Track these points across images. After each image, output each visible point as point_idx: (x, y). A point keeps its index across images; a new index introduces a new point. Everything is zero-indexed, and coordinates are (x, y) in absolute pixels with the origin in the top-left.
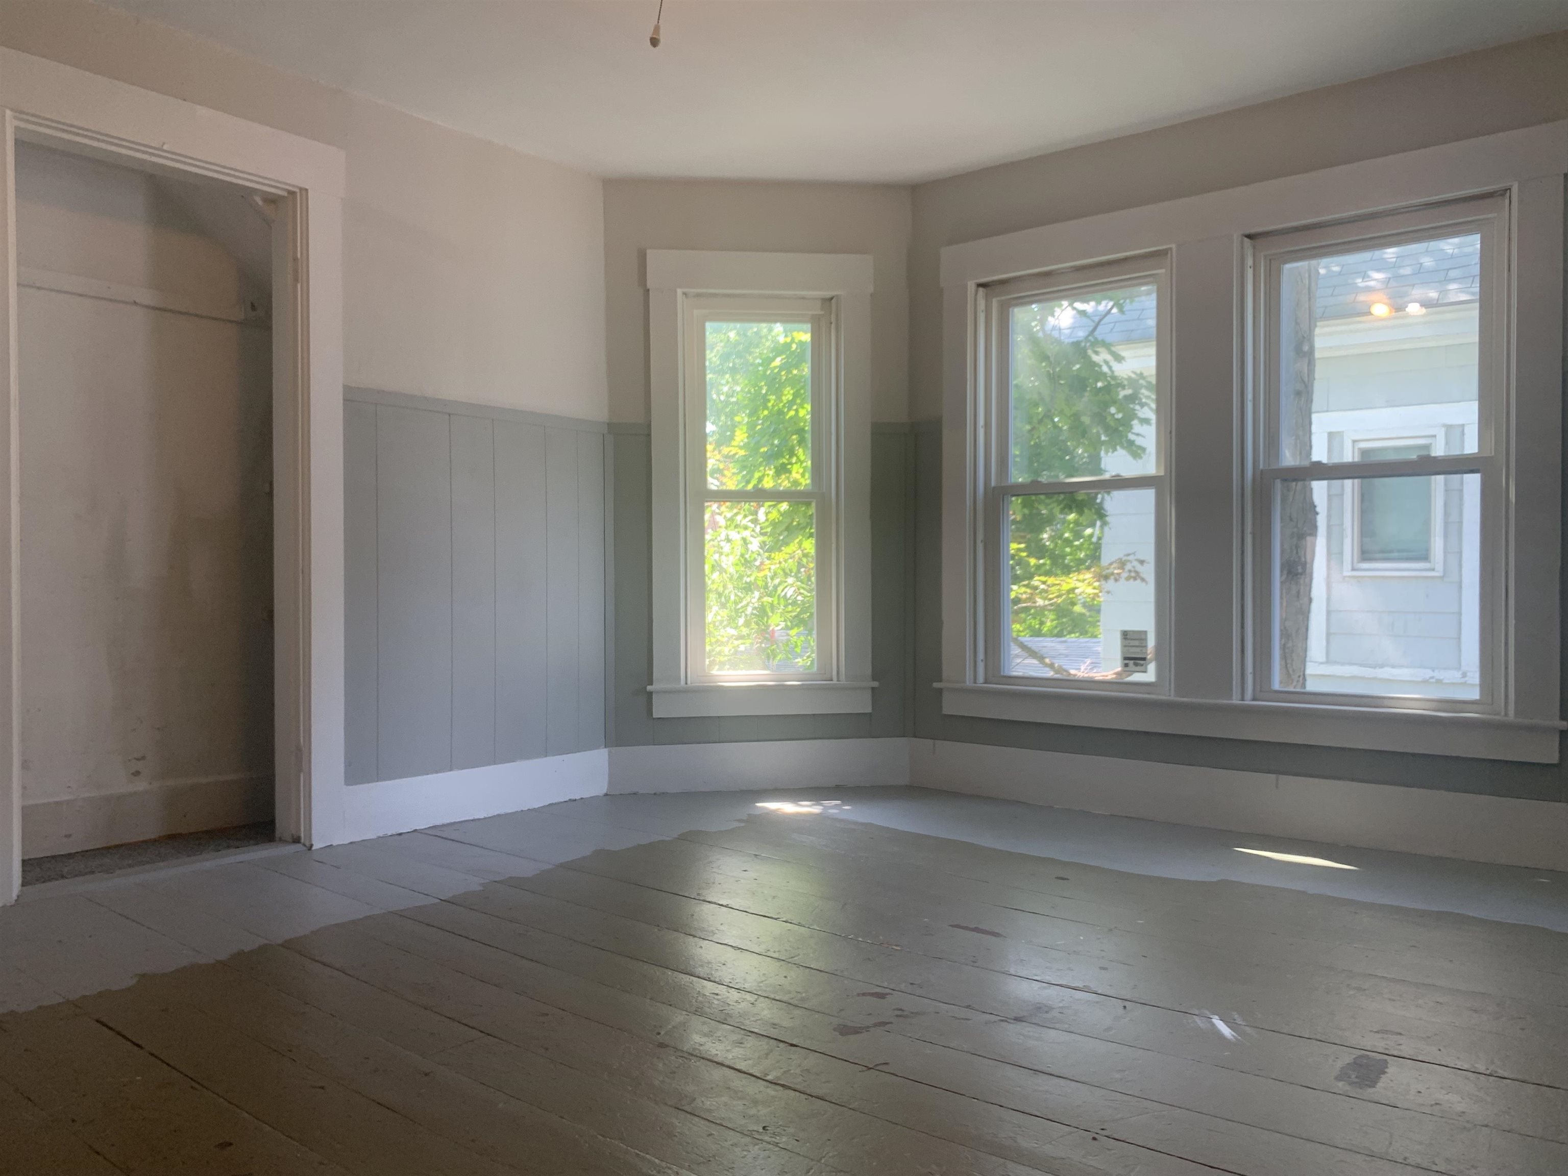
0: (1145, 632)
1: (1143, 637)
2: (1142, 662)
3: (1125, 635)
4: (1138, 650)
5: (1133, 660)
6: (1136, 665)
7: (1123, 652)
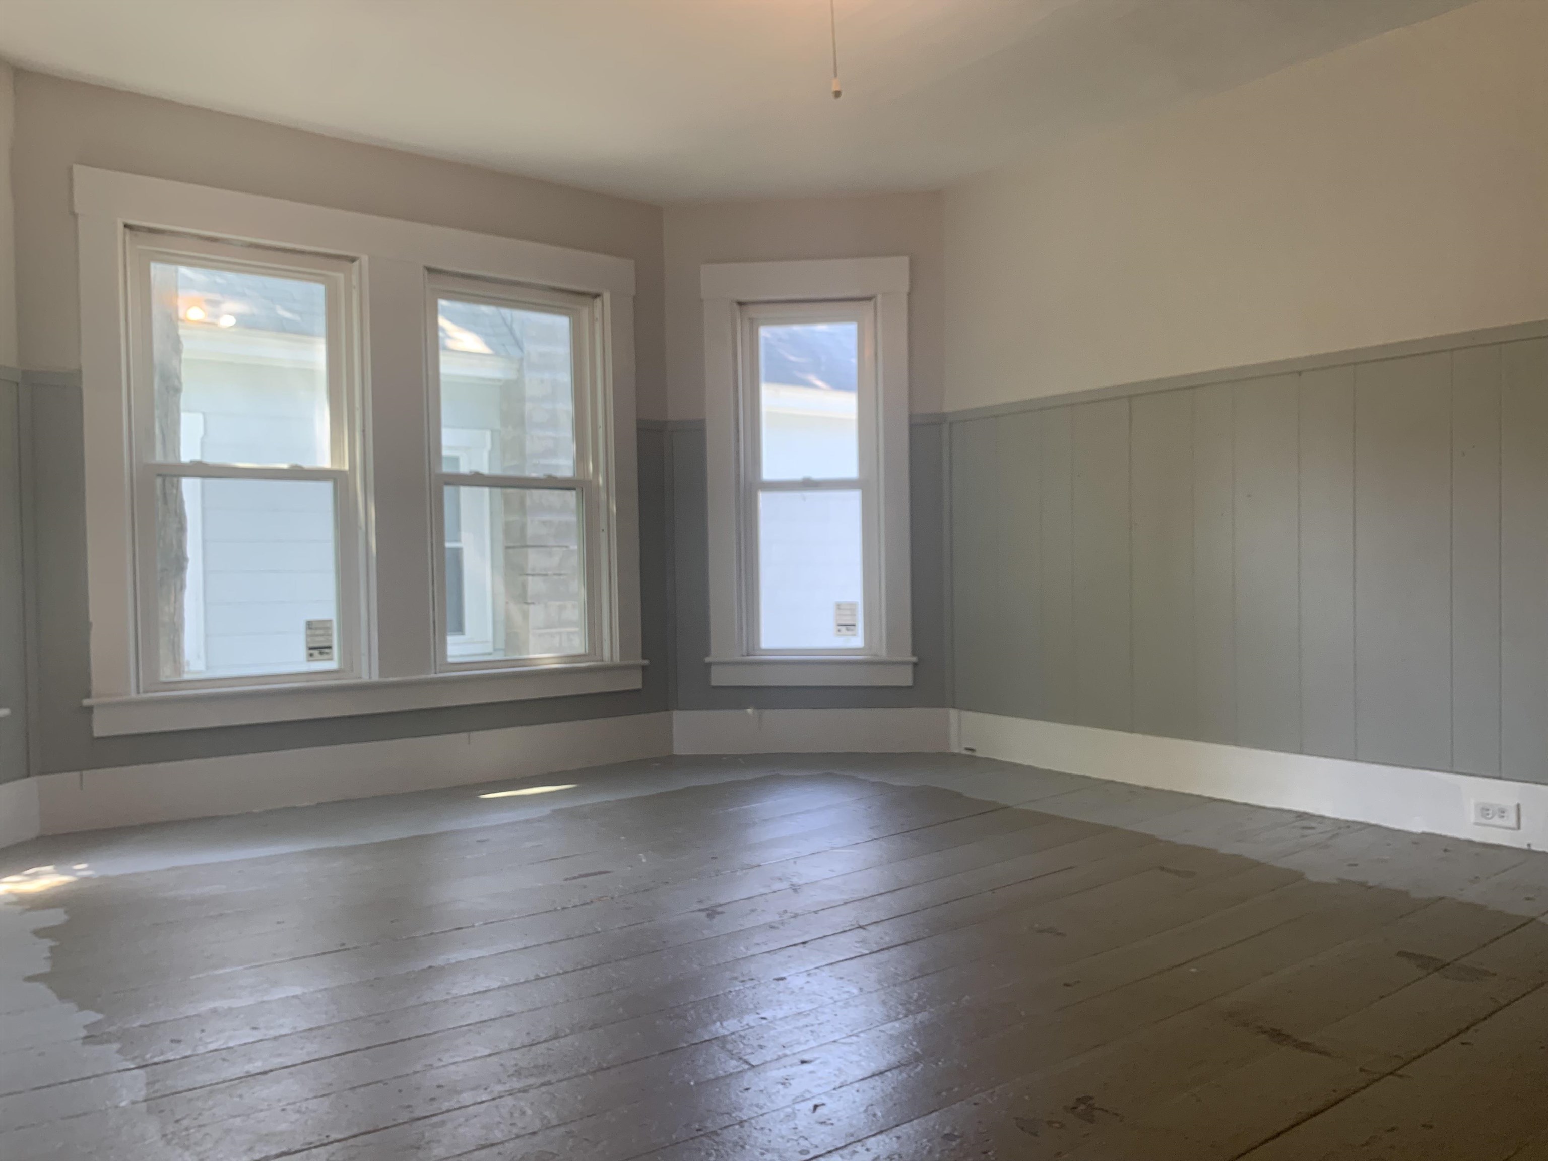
0: (330, 621)
1: (328, 625)
2: (326, 650)
3: (310, 625)
4: (321, 639)
5: (318, 649)
6: (321, 653)
7: (307, 642)
